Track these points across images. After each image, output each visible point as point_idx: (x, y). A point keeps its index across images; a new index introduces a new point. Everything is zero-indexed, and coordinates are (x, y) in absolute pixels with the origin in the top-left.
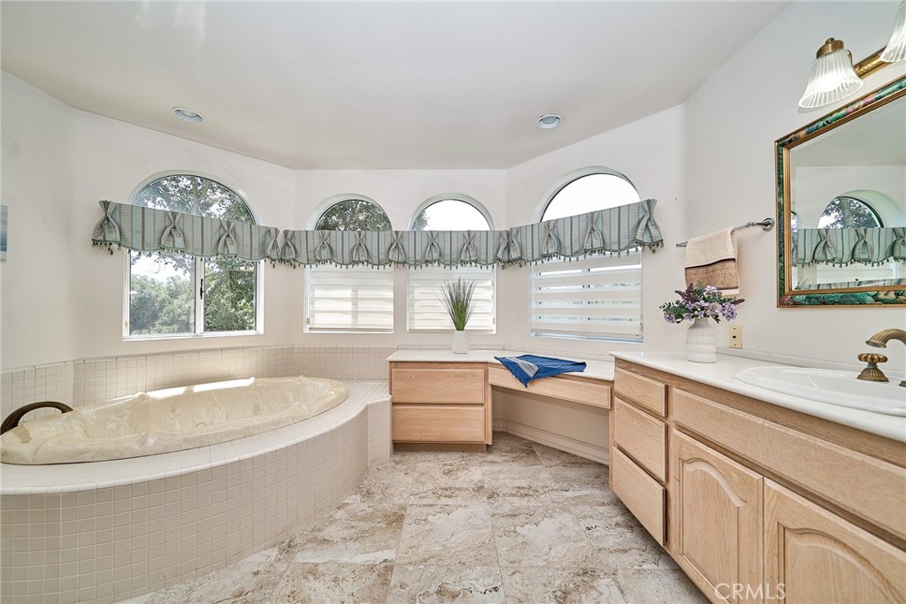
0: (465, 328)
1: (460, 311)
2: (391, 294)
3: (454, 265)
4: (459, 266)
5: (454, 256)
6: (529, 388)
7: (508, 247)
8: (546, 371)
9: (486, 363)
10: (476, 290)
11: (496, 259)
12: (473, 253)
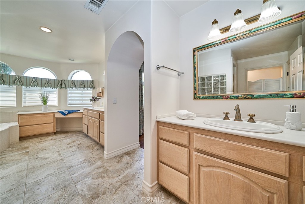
0: (47, 105)
1: (45, 100)
2: (15, 95)
3: (43, 87)
4: (45, 88)
5: (43, 85)
6: (66, 117)
7: (61, 84)
8: (70, 112)
9: (54, 113)
10: (51, 94)
11: (57, 87)
12: (50, 85)
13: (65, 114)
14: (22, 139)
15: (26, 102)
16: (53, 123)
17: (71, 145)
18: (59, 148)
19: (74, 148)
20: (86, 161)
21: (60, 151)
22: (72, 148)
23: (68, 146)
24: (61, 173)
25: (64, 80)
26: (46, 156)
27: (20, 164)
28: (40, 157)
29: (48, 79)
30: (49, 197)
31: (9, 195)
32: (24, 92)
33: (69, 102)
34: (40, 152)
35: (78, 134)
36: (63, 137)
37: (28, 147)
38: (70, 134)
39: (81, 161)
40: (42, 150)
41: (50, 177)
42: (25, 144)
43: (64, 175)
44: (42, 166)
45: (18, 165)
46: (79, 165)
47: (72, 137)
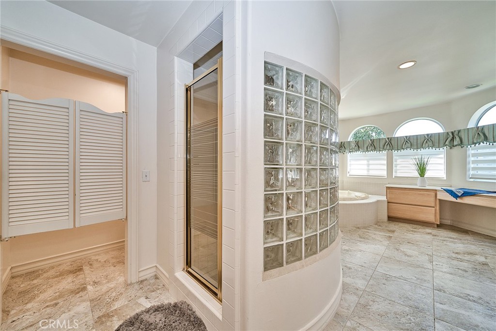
0: (425, 176)
1: (422, 170)
2: (385, 162)
3: (419, 149)
4: (422, 149)
5: (419, 145)
6: (459, 200)
7: (453, 139)
8: (467, 194)
9: (436, 190)
10: (431, 159)
11: (445, 145)
12: (430, 143)
13: (456, 196)
14: (391, 219)
15: (398, 171)
16: (433, 207)
17: (459, 256)
18: (435, 251)
19: (465, 265)
20: (480, 301)
21: (434, 257)
22: (460, 263)
23: (454, 255)
24: (420, 288)
25: (459, 131)
26: (409, 252)
27: (379, 246)
28: (402, 250)
29: (427, 134)
30: (392, 303)
31: (360, 269)
32: (394, 158)
33: (471, 172)
34: (405, 243)
35: (490, 243)
36: (451, 238)
37: (393, 231)
38: (469, 238)
39: (468, 295)
40: (409, 243)
41: (402, 281)
42: (393, 226)
43: (423, 293)
44: (399, 261)
45: (376, 246)
46: (460, 297)
47: (471, 244)
